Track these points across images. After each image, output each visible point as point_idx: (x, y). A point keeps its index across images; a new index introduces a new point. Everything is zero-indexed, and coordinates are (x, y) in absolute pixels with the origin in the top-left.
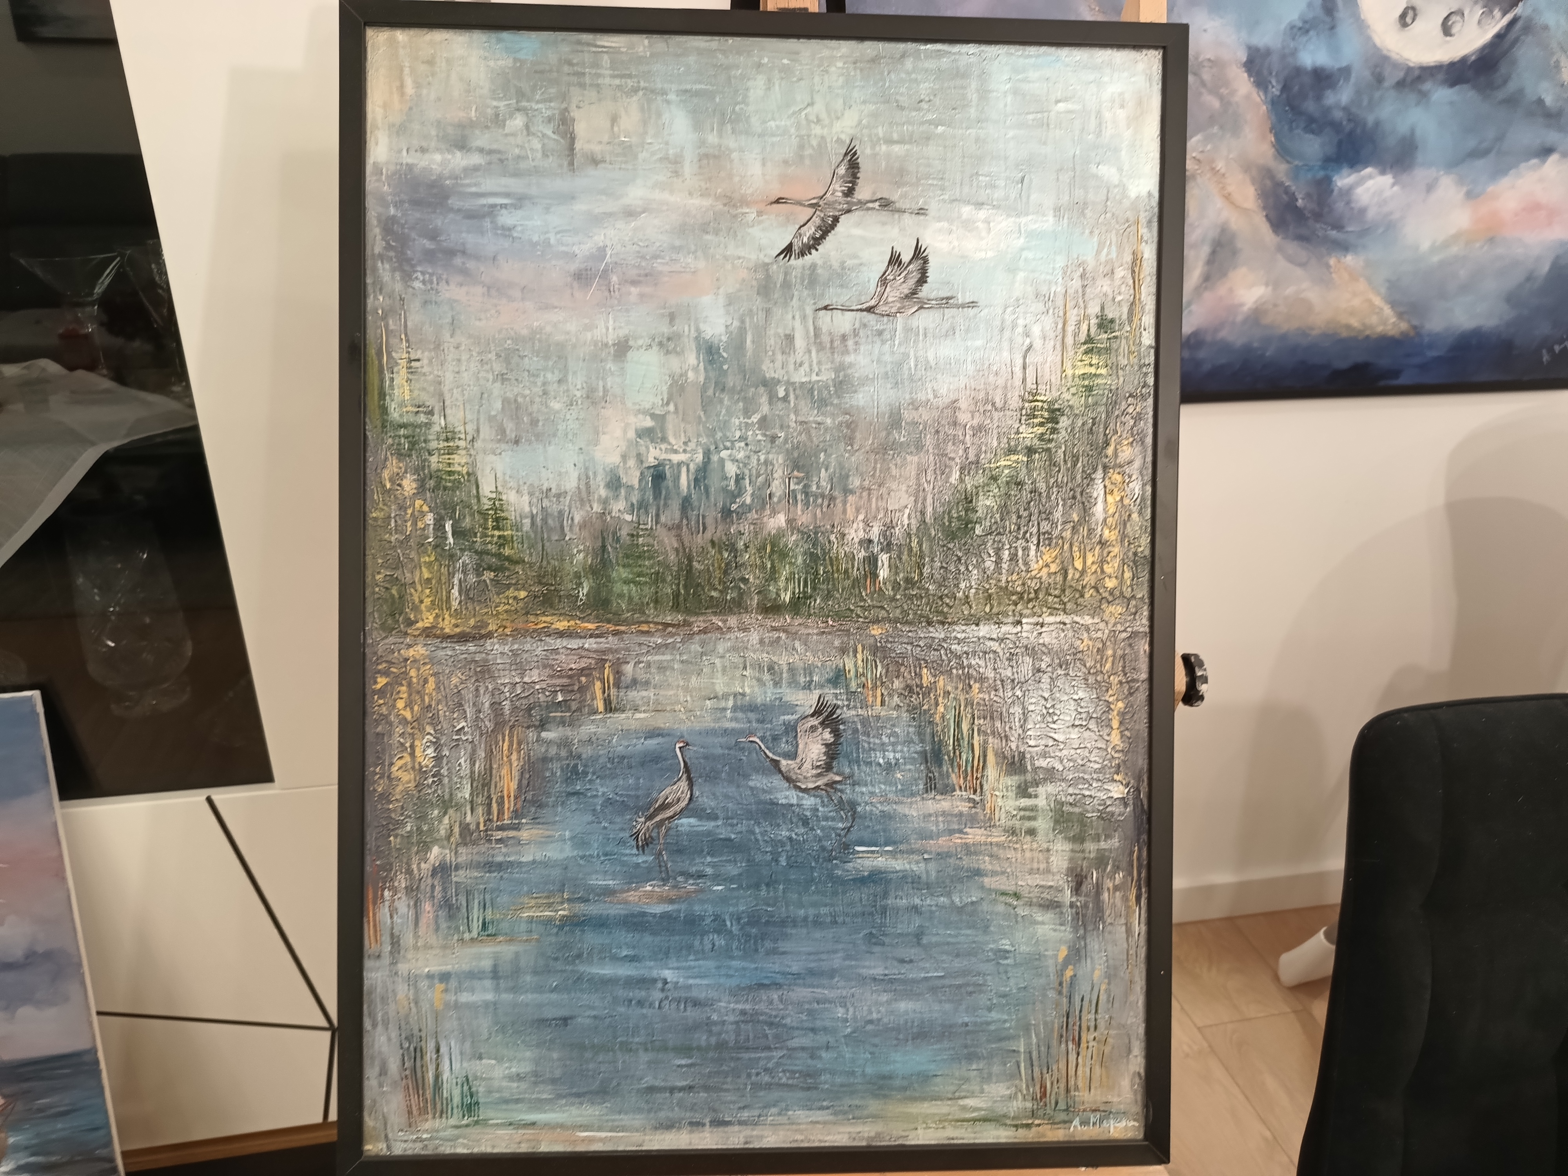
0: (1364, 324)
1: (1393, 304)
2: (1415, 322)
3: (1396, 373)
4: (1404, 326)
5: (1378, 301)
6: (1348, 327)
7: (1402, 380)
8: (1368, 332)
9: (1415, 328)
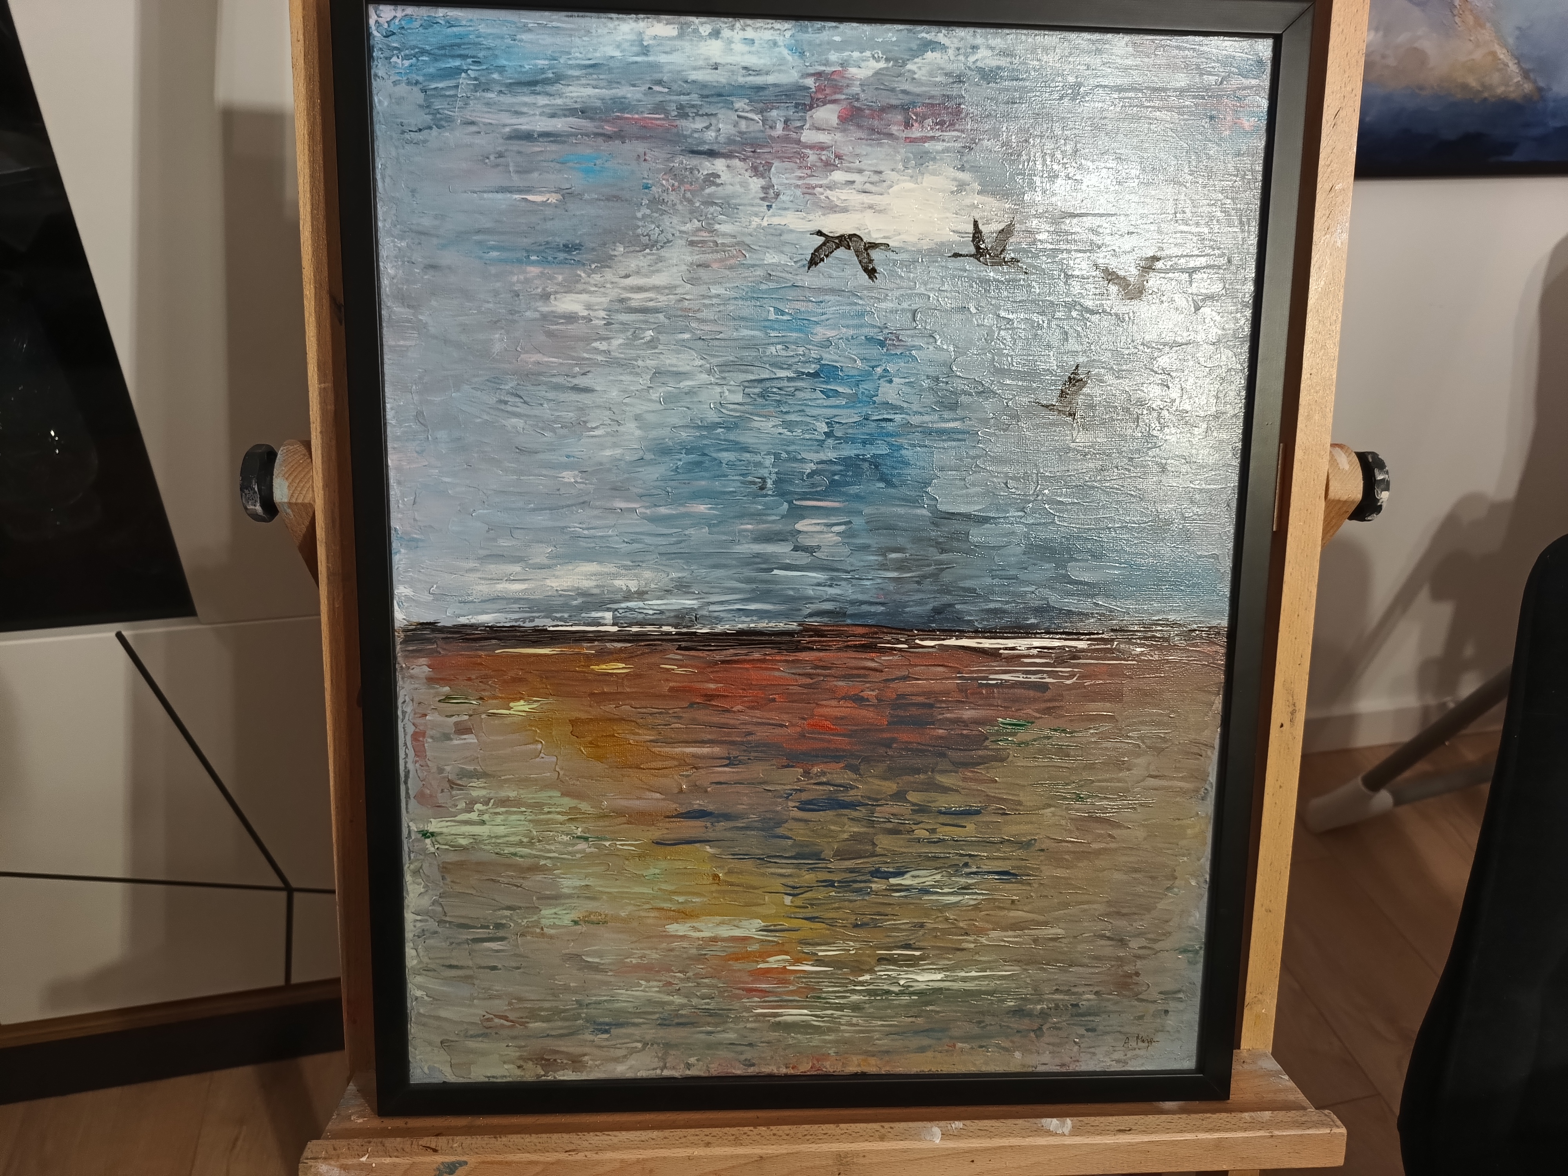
0: (1483, 85)
1: (1519, 59)
2: (1541, 84)
3: (1509, 147)
4: (1528, 87)
5: (1502, 54)
6: (1465, 87)
7: (1516, 157)
8: (1486, 95)
9: (1540, 90)
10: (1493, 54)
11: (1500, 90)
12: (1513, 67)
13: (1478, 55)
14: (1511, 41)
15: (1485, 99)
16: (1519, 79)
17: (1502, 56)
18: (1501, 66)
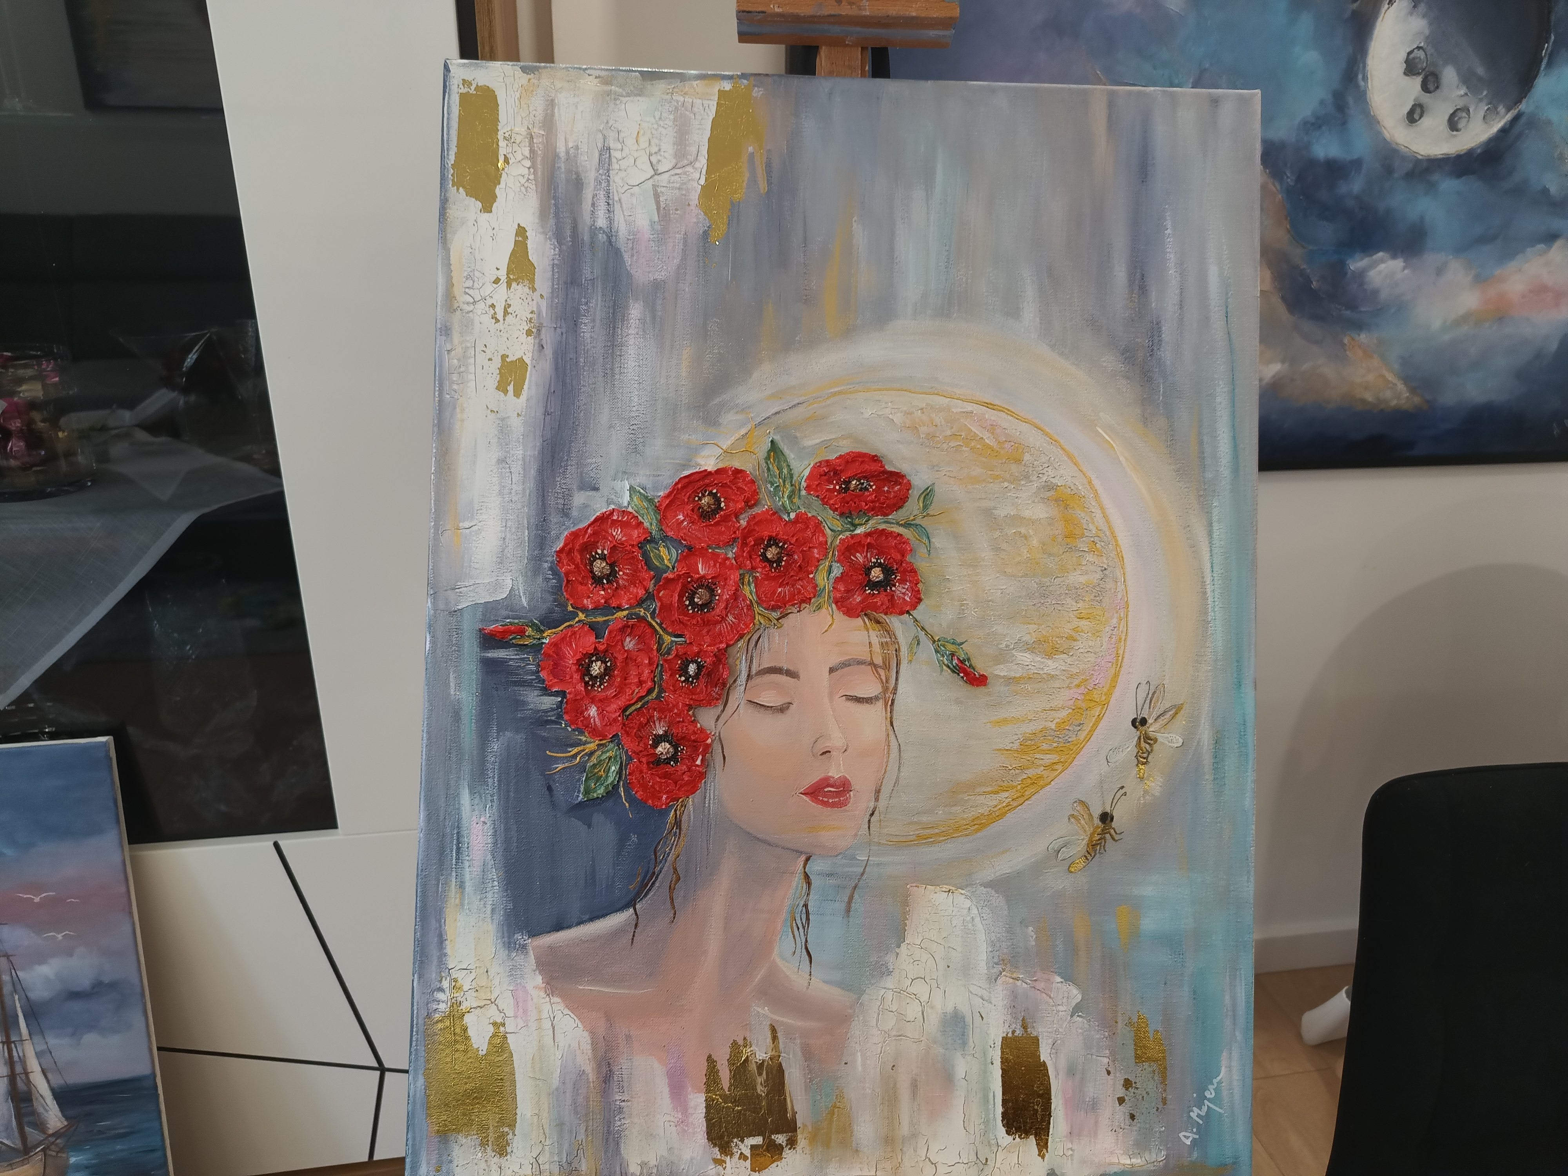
1: (1406, 380)
2: (1428, 397)
3: (1409, 445)
4: (1417, 400)
5: (1390, 377)
6: (1363, 401)
7: (1416, 452)
9: (1428, 402)
10: (1383, 376)
11: (1394, 403)
12: (1401, 386)
13: (1370, 377)
14: (1396, 366)
15: (1382, 410)
16: (1408, 395)
17: (1390, 379)
18: (1391, 385)
